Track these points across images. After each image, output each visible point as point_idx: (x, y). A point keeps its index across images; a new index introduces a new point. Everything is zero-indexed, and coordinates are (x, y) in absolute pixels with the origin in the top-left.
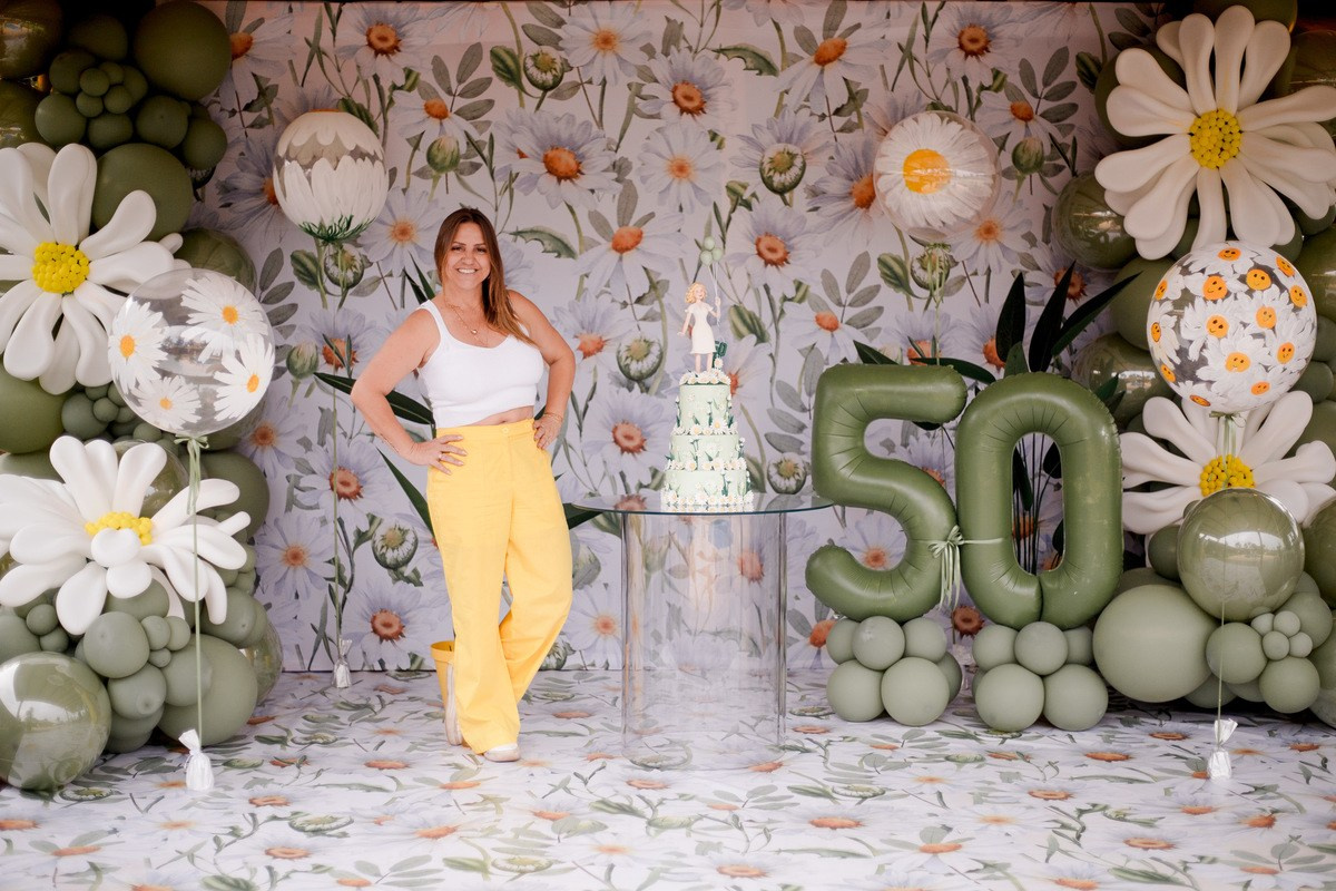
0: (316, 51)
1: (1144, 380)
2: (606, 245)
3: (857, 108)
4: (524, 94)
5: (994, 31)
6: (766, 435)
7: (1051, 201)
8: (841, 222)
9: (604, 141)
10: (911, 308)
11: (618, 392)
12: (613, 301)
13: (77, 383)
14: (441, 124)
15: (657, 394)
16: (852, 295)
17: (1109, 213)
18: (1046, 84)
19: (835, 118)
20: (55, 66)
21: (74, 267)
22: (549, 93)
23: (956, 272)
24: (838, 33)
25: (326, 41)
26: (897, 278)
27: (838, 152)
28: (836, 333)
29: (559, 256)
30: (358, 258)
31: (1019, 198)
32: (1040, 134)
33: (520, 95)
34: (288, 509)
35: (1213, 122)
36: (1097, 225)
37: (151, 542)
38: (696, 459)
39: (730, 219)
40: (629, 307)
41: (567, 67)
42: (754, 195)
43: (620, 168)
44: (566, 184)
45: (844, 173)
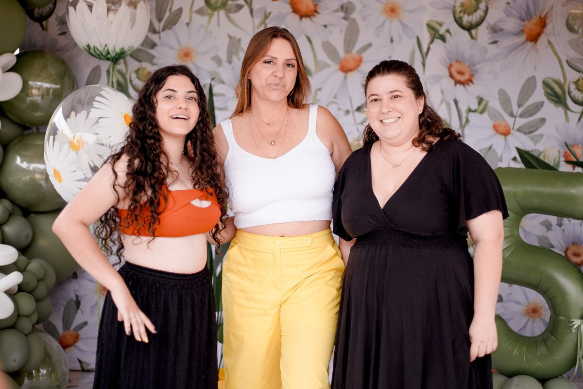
2: (335, 67)
8: (514, 53)
10: (567, 119)
12: (339, 109)
16: (522, 109)
26: (557, 97)
28: (509, 137)
39: (429, 49)
40: (351, 114)
42: (448, 31)
43: (346, 9)
44: (306, 21)
45: (518, 15)
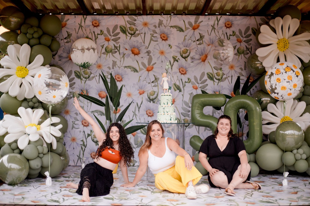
0: (81, 26)
1: (267, 100)
2: (145, 70)
3: (202, 40)
4: (127, 36)
5: (233, 22)
6: (181, 113)
7: (246, 60)
8: (198, 65)
9: (145, 46)
10: (214, 84)
11: (147, 103)
12: (147, 82)
13: (25, 98)
14: (108, 42)
15: (156, 103)
16: (201, 81)
17: (259, 62)
18: (245, 34)
19: (197, 42)
20: (22, 27)
21: (25, 72)
22: (133, 36)
23: (224, 76)
24: (198, 23)
25: (83, 24)
26: (211, 77)
27: (198, 49)
28: (197, 90)
29: (134, 72)
30: (89, 72)
31: (239, 60)
32: (243, 46)
33: (126, 36)
34: (72, 129)
35: (283, 41)
36: (256, 65)
37: (40, 130)
38: (164, 112)
39: (173, 64)
40: (150, 84)
41: (137, 30)
42: (179, 59)
43: (148, 52)
44: (136, 56)
45: (199, 54)
